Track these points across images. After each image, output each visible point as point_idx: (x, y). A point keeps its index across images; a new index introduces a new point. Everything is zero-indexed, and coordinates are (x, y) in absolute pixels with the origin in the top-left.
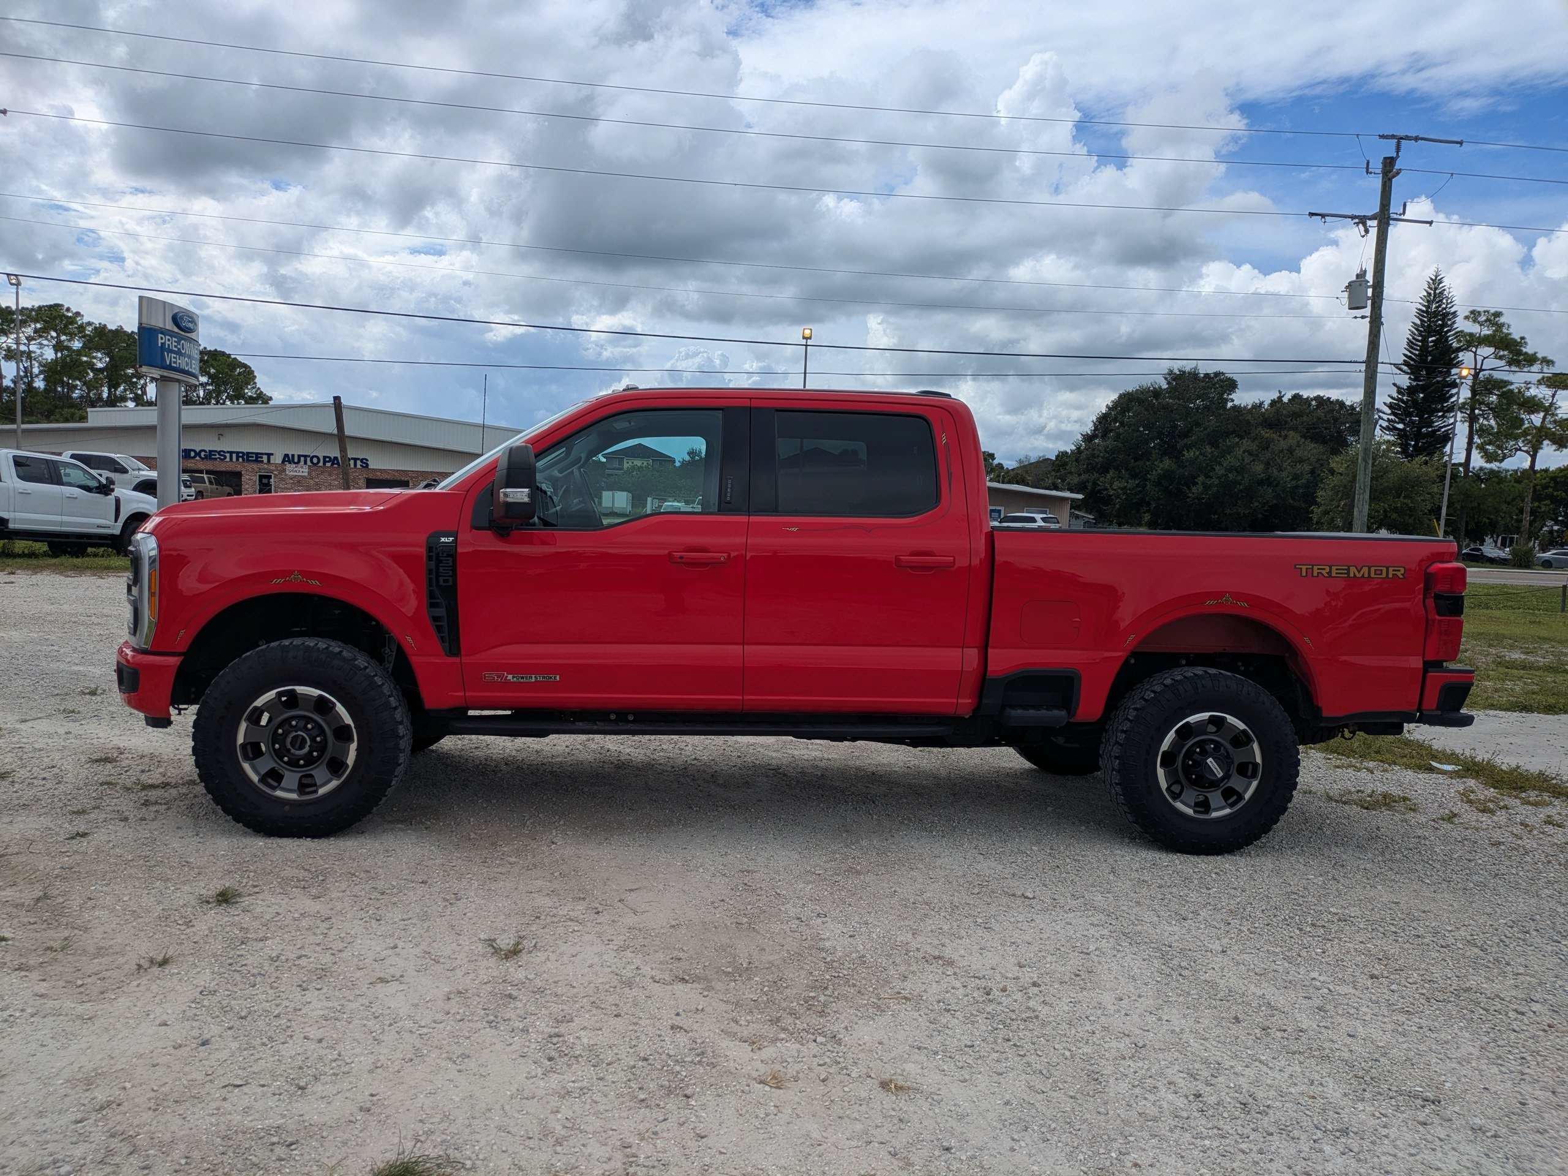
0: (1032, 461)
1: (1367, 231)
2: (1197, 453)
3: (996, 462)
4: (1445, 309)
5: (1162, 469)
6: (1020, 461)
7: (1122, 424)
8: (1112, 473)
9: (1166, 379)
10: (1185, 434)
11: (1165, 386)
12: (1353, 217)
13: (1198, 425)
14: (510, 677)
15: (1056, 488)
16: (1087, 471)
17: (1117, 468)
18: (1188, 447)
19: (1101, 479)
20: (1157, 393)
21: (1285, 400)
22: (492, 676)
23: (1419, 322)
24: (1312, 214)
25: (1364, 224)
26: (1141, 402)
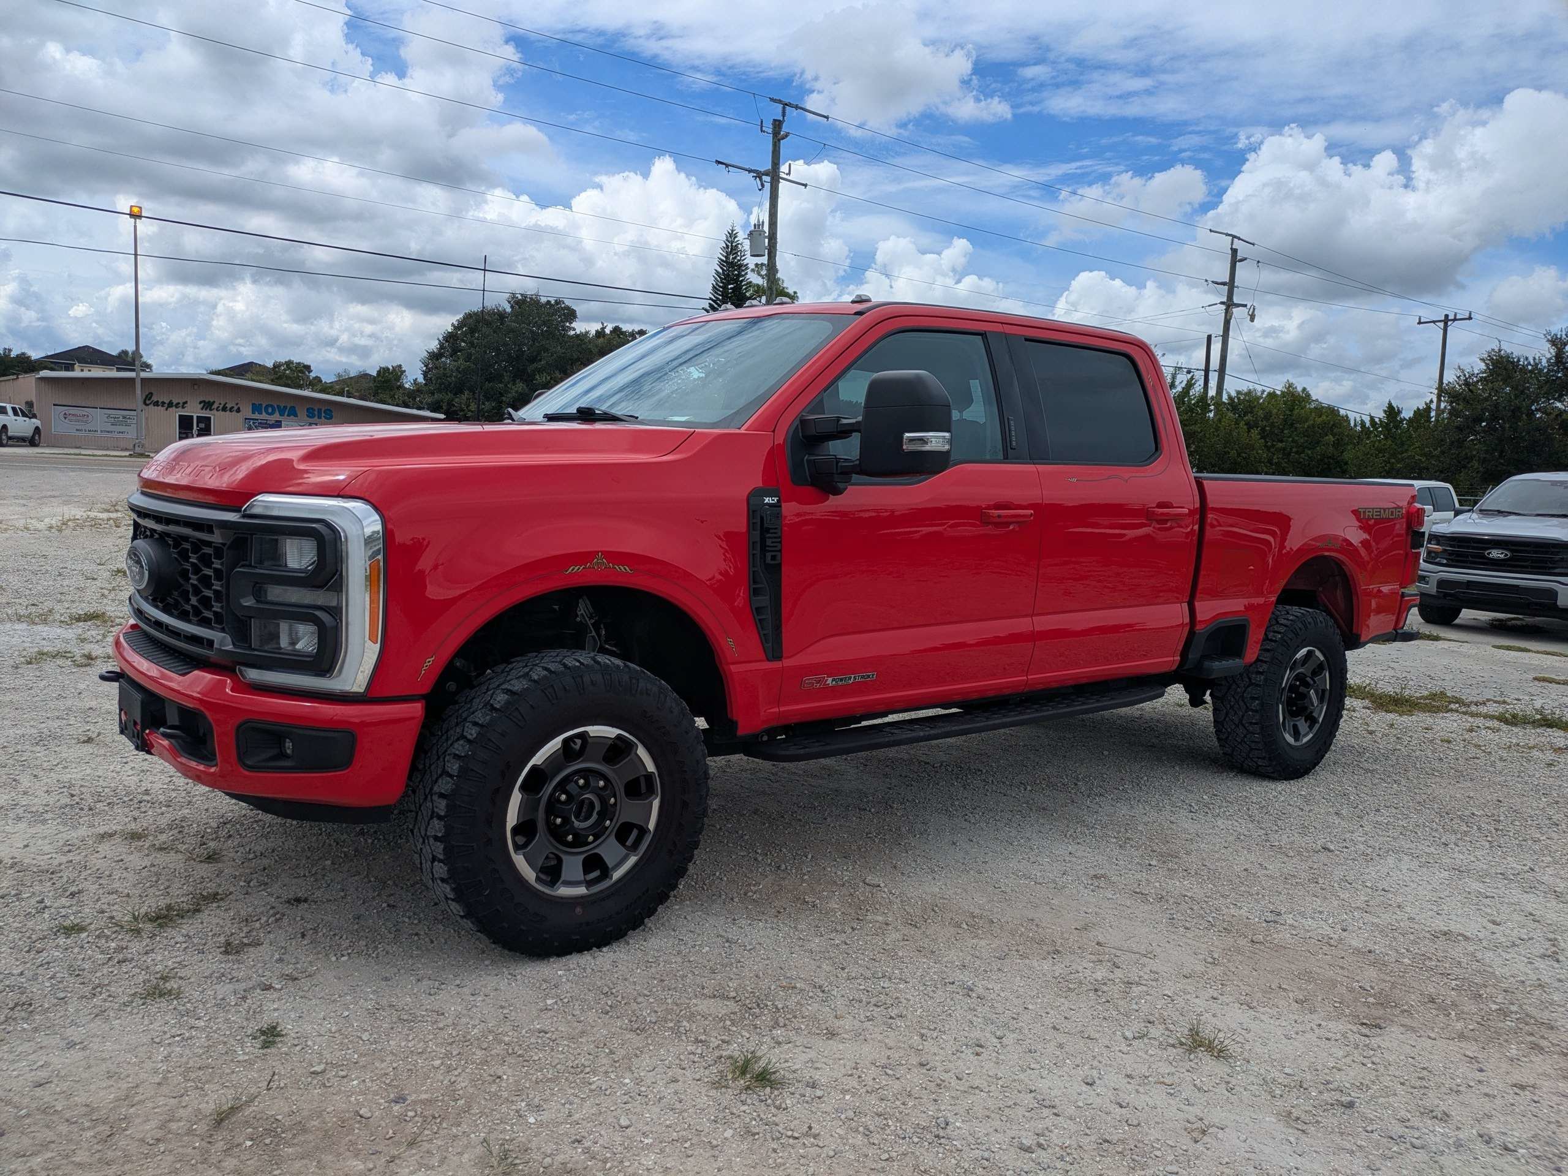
0: (352, 375)
1: (763, 186)
2: (549, 378)
3: (313, 375)
4: (739, 260)
5: (516, 392)
6: (339, 375)
7: (472, 344)
8: (466, 394)
9: (509, 302)
10: (533, 360)
11: (509, 310)
12: (750, 171)
13: (546, 350)
14: (830, 680)
15: (406, 406)
16: (440, 391)
17: (472, 390)
18: (540, 371)
19: (456, 400)
20: (501, 316)
21: (607, 331)
22: (809, 680)
23: (721, 271)
24: (719, 162)
25: (761, 180)
26: (488, 324)
